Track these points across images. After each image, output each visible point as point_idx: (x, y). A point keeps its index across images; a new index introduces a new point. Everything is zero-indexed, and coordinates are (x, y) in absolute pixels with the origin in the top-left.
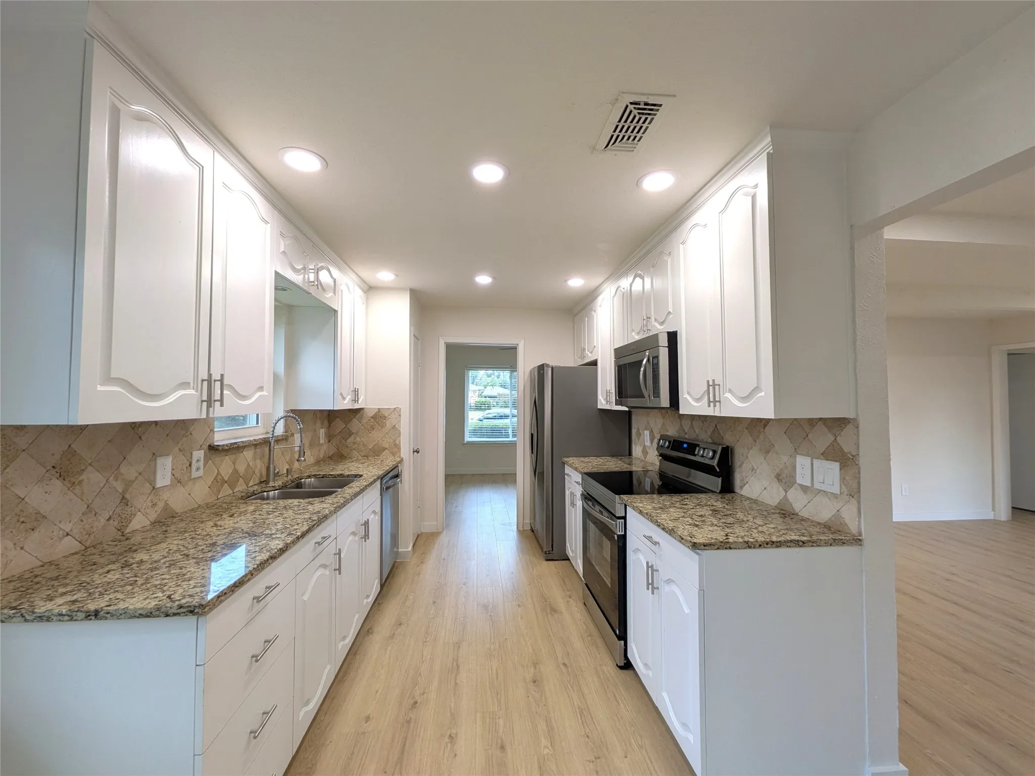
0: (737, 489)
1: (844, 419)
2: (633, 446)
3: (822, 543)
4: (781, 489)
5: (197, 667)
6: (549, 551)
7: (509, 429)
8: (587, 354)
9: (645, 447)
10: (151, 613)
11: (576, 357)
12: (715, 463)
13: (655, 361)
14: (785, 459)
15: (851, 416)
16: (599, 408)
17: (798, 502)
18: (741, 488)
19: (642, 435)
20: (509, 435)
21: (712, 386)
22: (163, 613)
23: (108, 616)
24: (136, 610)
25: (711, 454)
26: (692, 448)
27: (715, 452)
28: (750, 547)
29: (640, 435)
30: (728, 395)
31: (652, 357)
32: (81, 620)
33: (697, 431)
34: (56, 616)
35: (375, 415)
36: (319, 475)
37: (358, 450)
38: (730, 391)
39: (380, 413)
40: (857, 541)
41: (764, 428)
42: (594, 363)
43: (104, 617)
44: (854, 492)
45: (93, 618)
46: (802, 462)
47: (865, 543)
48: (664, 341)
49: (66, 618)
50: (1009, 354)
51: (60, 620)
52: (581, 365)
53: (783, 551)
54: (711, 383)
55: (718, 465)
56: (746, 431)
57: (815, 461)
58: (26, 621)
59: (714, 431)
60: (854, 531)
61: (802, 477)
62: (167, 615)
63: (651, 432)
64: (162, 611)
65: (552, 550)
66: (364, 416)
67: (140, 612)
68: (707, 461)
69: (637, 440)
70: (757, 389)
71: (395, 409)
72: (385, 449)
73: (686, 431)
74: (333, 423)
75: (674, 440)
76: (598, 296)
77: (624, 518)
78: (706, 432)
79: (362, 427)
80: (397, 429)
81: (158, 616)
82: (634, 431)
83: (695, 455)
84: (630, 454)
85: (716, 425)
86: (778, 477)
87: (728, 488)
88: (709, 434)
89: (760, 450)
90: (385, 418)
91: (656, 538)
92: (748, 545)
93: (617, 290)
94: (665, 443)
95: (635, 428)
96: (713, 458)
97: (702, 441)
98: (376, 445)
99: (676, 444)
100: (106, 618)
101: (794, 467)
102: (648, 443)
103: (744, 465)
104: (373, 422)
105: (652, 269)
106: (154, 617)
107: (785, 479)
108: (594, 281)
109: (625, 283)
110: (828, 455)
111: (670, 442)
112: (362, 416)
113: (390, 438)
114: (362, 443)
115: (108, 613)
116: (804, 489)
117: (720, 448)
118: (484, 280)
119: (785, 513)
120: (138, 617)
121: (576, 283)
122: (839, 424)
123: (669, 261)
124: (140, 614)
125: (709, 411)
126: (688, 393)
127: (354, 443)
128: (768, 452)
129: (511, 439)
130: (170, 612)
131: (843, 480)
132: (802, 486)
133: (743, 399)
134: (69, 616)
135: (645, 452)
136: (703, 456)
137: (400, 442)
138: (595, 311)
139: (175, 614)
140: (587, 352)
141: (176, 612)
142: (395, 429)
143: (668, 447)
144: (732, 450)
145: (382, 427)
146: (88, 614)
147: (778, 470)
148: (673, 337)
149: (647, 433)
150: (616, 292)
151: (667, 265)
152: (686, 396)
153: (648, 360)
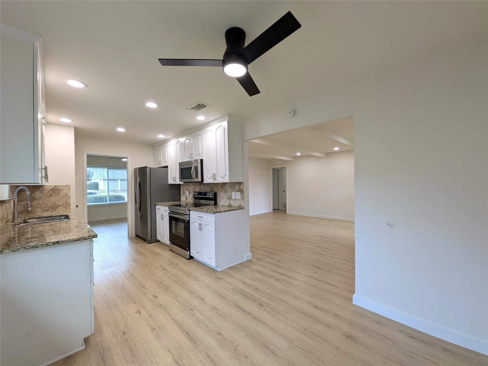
0: (218, 204)
1: (242, 182)
2: (181, 197)
3: (238, 209)
4: (229, 201)
5: (91, 256)
6: (150, 240)
7: (108, 198)
8: (162, 163)
9: (186, 196)
10: (79, 239)
11: (155, 164)
12: (212, 197)
13: (197, 168)
14: (230, 193)
15: (242, 181)
16: (169, 183)
17: (233, 203)
18: (219, 203)
19: (185, 193)
20: (107, 200)
21: (214, 175)
22: (83, 239)
23: (63, 242)
24: (73, 239)
25: (211, 194)
26: (205, 194)
27: (212, 194)
28: (225, 212)
29: (184, 193)
30: (218, 177)
31: (196, 167)
32: (52, 245)
33: (206, 189)
34: (40, 245)
35: (53, 189)
36: (36, 217)
37: (41, 208)
38: (219, 176)
39: (56, 188)
40: (243, 208)
41: (225, 186)
42: (167, 167)
43: (60, 243)
44: (243, 198)
45: (56, 244)
46: (233, 193)
47: (245, 208)
48: (199, 162)
49: (45, 245)
50: (273, 169)
51: (42, 247)
52: (159, 167)
53: (231, 212)
54: (214, 174)
55: (213, 197)
56: (220, 187)
57: (236, 192)
58: (26, 249)
59: (211, 189)
60: (243, 207)
61: (233, 197)
62: (85, 239)
63: (189, 191)
64: (83, 238)
65: (151, 239)
66: (45, 189)
67: (75, 239)
68: (210, 197)
69: (183, 195)
70: (225, 176)
71: (66, 186)
72: (59, 206)
73: (202, 189)
74: (21, 194)
75: (199, 192)
76: (169, 141)
77: (189, 215)
78: (209, 189)
79: (43, 195)
80: (68, 196)
81: (82, 240)
82: (182, 192)
83: (206, 196)
84: (180, 200)
85: (212, 187)
86: (228, 198)
87: (216, 204)
88: (210, 189)
89: (224, 192)
90: (60, 190)
91: (201, 216)
92: (225, 211)
93: (178, 142)
94: (196, 194)
95: (182, 191)
96: (212, 196)
97: (208, 192)
98: (53, 204)
99: (200, 194)
100: (62, 243)
101: (232, 195)
102: (188, 195)
103: (220, 196)
104: (51, 193)
105: (193, 139)
106: (80, 240)
107: (230, 198)
108: (168, 137)
109: (182, 140)
110: (238, 191)
111: (197, 193)
112: (43, 189)
113: (63, 200)
114: (43, 204)
115: (62, 242)
116: (234, 199)
117: (214, 193)
118: (121, 130)
119: (230, 206)
120: (74, 241)
121: (161, 136)
122: (240, 183)
123: (200, 138)
124: (75, 240)
125: (213, 182)
126: (206, 177)
127: (38, 204)
128: (226, 192)
129: (108, 202)
130: (86, 238)
131: (241, 196)
132: (233, 199)
133: (222, 178)
134: (46, 245)
135: (186, 198)
136: (209, 195)
137: (70, 201)
138: (166, 147)
139: (88, 239)
140: (162, 162)
141: (88, 238)
142: (67, 196)
143: (197, 195)
144: (217, 193)
145: (58, 194)
146: (54, 243)
147: (228, 196)
148: (202, 161)
149: (187, 192)
150: (177, 143)
151: (199, 139)
152: (206, 178)
153: (194, 167)
